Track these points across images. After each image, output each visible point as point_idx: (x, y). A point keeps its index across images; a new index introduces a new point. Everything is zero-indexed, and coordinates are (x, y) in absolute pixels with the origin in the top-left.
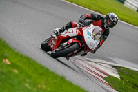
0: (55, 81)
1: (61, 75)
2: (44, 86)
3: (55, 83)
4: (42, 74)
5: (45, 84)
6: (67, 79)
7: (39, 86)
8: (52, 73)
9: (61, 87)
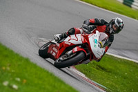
0: (19, 63)
1: (25, 56)
2: (8, 68)
3: (19, 65)
4: (7, 56)
5: (10, 66)
6: (32, 61)
7: (4, 68)
8: (17, 55)
9: (26, 68)
